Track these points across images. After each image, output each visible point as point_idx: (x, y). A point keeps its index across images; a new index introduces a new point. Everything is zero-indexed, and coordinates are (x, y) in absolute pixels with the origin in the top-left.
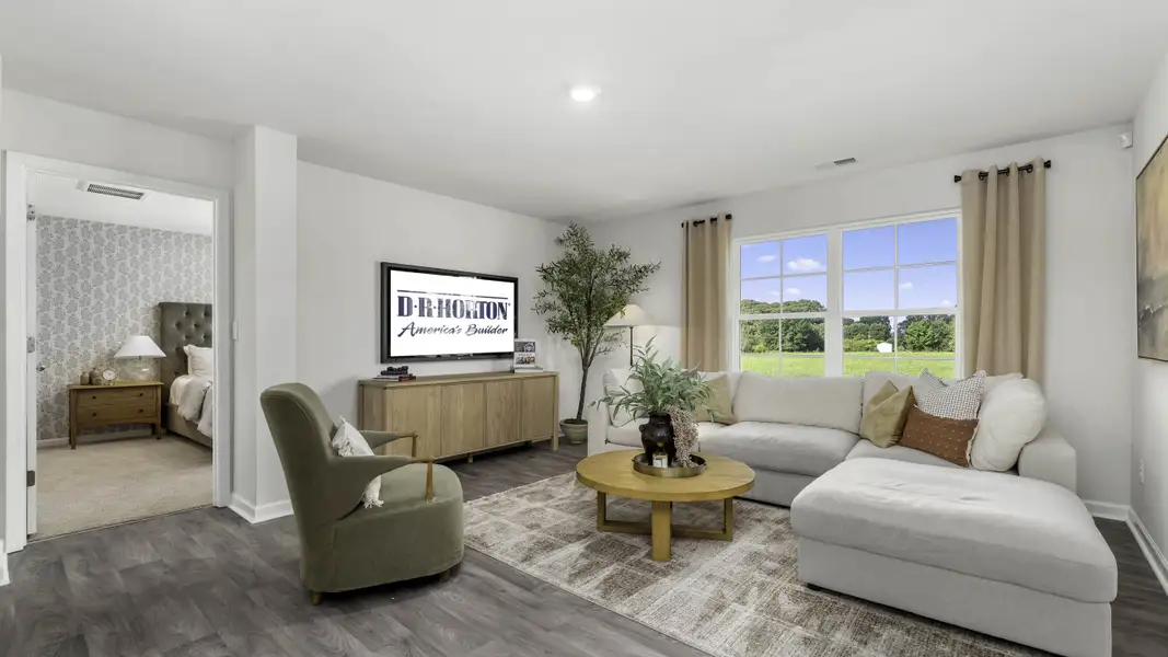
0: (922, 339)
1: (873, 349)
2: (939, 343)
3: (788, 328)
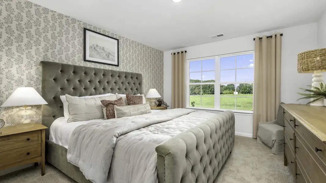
0: (246, 91)
1: (233, 93)
2: (250, 92)
3: (209, 88)
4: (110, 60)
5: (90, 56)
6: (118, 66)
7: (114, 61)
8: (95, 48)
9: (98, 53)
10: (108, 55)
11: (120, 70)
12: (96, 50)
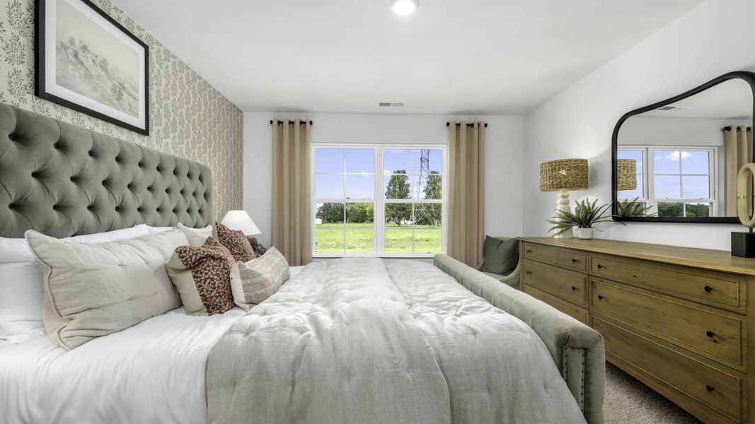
4: (124, 110)
5: (60, 82)
6: (145, 132)
7: (136, 115)
8: (76, 56)
9: (88, 76)
10: (119, 91)
11: (151, 148)
12: (82, 63)
